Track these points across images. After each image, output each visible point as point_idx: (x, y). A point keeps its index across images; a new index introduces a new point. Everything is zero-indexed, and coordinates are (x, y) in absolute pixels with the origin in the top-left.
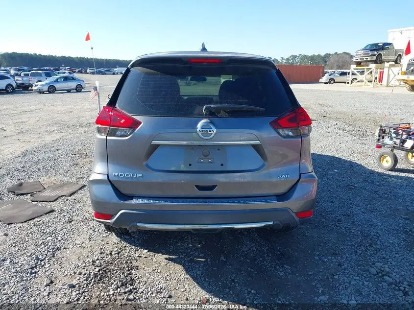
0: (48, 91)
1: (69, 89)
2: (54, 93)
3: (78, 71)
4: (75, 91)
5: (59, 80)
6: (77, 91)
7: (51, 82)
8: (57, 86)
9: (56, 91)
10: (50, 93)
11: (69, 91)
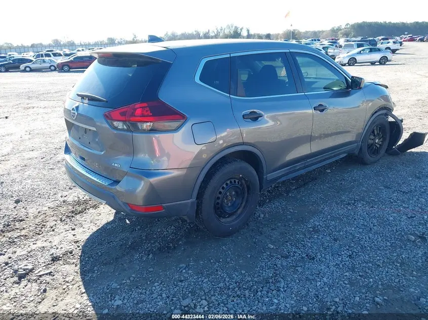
0: (348, 63)
1: (373, 62)
2: (353, 65)
3: (419, 39)
4: (378, 63)
5: (362, 52)
6: (381, 64)
7: (354, 54)
8: (359, 58)
9: (356, 63)
10: (349, 65)
11: (373, 63)
